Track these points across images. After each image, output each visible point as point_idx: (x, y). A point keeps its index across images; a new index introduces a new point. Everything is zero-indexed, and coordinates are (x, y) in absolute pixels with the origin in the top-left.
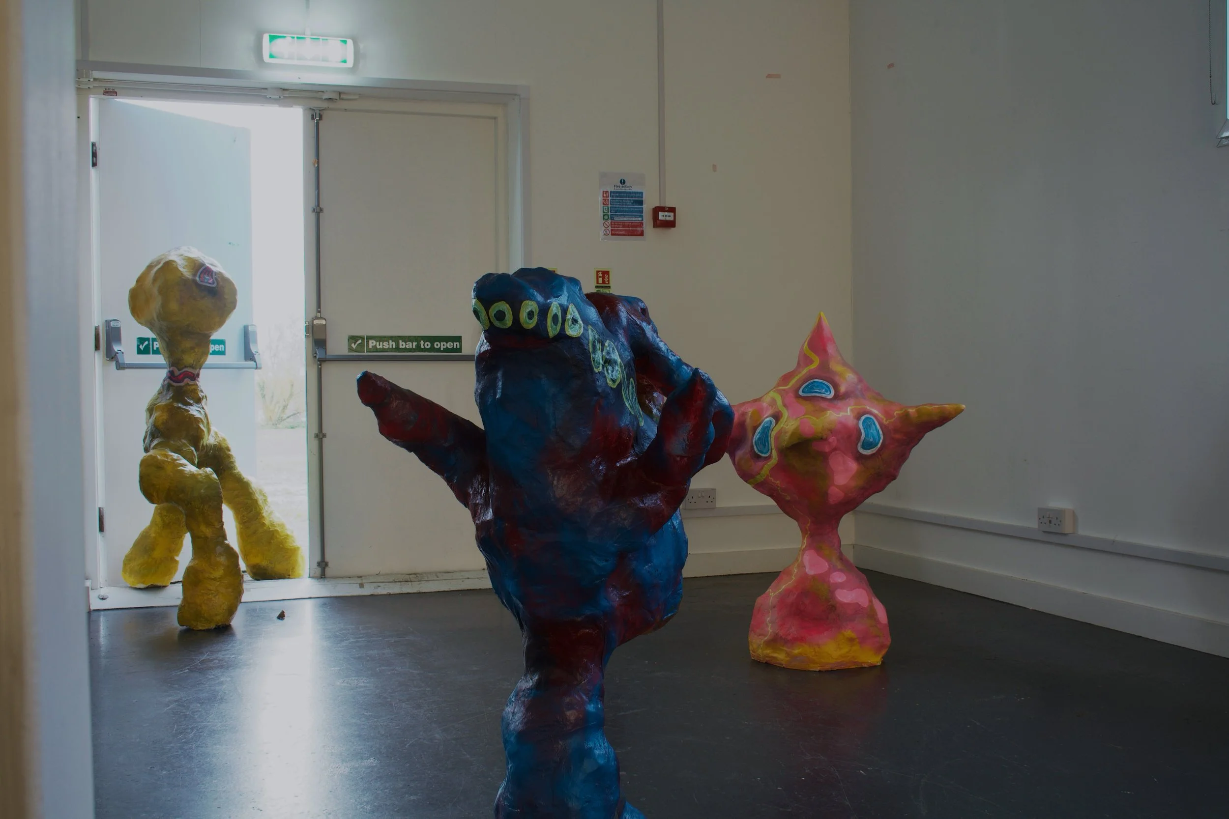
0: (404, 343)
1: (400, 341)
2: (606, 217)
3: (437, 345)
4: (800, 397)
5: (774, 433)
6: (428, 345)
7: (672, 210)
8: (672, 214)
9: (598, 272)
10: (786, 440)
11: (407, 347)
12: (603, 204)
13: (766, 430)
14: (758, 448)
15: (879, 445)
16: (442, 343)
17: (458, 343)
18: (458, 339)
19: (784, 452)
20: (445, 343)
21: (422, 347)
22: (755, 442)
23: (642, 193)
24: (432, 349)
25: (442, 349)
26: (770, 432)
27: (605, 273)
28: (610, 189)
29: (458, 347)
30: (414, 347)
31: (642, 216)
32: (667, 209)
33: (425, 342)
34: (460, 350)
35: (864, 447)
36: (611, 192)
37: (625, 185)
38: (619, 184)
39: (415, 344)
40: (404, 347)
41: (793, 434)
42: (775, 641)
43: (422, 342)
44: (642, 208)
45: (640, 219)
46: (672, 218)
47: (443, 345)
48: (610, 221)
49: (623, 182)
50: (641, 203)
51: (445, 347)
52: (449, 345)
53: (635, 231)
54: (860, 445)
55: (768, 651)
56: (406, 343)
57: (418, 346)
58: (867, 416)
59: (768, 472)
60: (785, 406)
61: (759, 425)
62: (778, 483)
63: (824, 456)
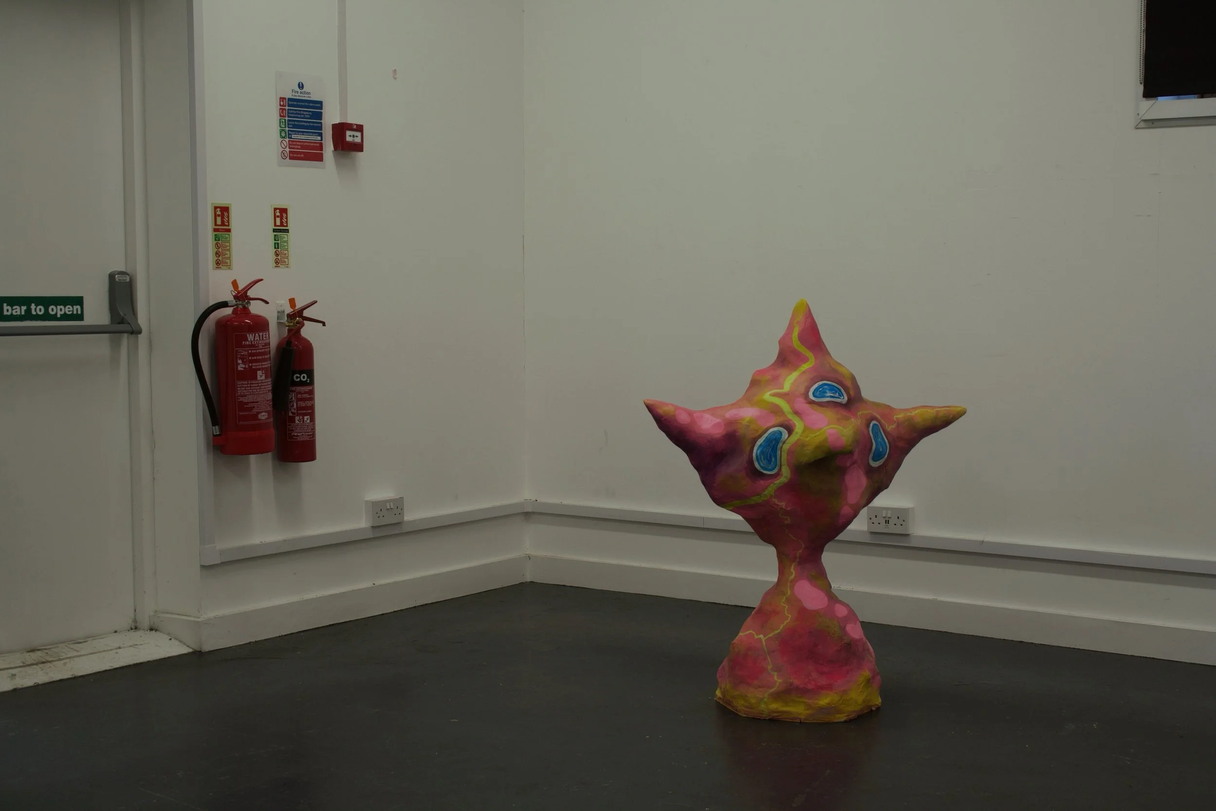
0: (9, 308)
1: (5, 305)
2: (283, 135)
3: (53, 310)
4: (812, 402)
5: (786, 447)
6: (40, 310)
7: (360, 128)
8: (359, 134)
9: (275, 209)
10: (808, 455)
11: (14, 313)
12: (281, 116)
13: (774, 443)
14: (759, 464)
15: (886, 456)
16: (59, 307)
17: (79, 307)
18: (78, 301)
19: (799, 469)
20: (62, 307)
21: (34, 313)
22: (757, 457)
23: (321, 103)
24: (47, 317)
25: (59, 316)
26: (780, 445)
27: (284, 211)
28: (289, 95)
29: (79, 312)
30: (23, 313)
31: (321, 135)
32: (355, 127)
33: (37, 305)
34: (80, 317)
35: (874, 460)
36: (290, 99)
37: (304, 90)
38: (297, 89)
39: (24, 308)
40: (9, 313)
41: (818, 447)
42: (786, 693)
43: (33, 306)
44: (321, 123)
45: (319, 138)
46: (358, 140)
47: (59, 310)
48: (287, 140)
49: (301, 86)
50: (319, 116)
51: (62, 313)
52: (68, 310)
53: (313, 154)
54: (871, 456)
55: (775, 706)
56: (12, 307)
57: (28, 311)
58: (874, 422)
59: (772, 493)
60: (796, 413)
61: (760, 436)
62: (783, 504)
63: (843, 471)
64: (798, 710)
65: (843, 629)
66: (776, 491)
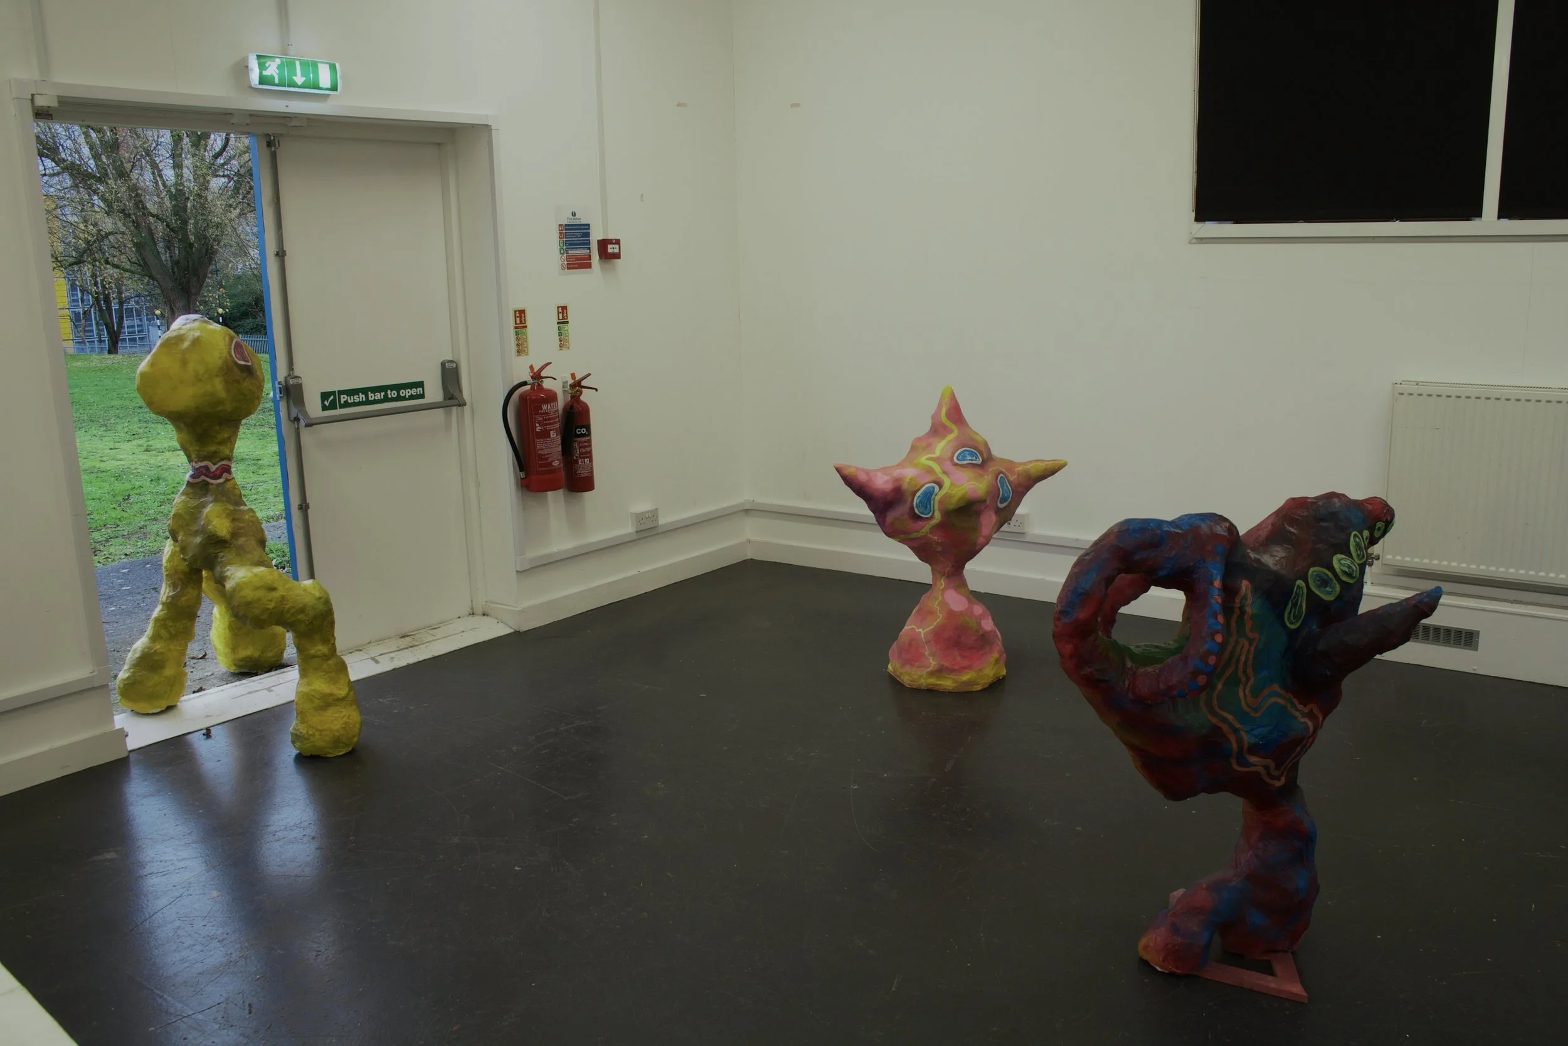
0: (373, 395)
1: (369, 393)
2: (562, 252)
3: (403, 393)
4: (956, 465)
5: (938, 498)
6: (394, 394)
7: (618, 242)
8: (617, 246)
9: (558, 307)
10: (952, 504)
11: (376, 398)
12: (560, 238)
13: (929, 495)
14: (918, 510)
15: (1010, 498)
16: (407, 390)
17: (421, 389)
18: (420, 384)
19: (947, 514)
20: (409, 390)
21: (390, 396)
22: (916, 505)
23: (589, 225)
24: (399, 398)
25: (407, 397)
26: (933, 496)
27: (564, 308)
28: (565, 222)
29: (421, 393)
30: (382, 397)
31: (589, 249)
32: (614, 241)
33: (391, 391)
34: (422, 396)
35: (1001, 502)
36: (566, 225)
37: (576, 216)
38: (572, 217)
39: (383, 394)
40: (373, 399)
41: (961, 499)
42: (939, 672)
43: (389, 392)
44: (589, 240)
45: (588, 251)
46: (616, 251)
47: (406, 393)
48: (565, 255)
49: (574, 214)
50: (588, 235)
51: (410, 394)
52: (414, 392)
53: (584, 264)
54: (999, 501)
55: (932, 681)
56: (374, 394)
57: (386, 395)
58: (1001, 475)
59: (928, 530)
60: (945, 472)
61: (918, 490)
62: (936, 538)
63: (978, 514)
64: (947, 683)
65: (979, 624)
66: (931, 529)
